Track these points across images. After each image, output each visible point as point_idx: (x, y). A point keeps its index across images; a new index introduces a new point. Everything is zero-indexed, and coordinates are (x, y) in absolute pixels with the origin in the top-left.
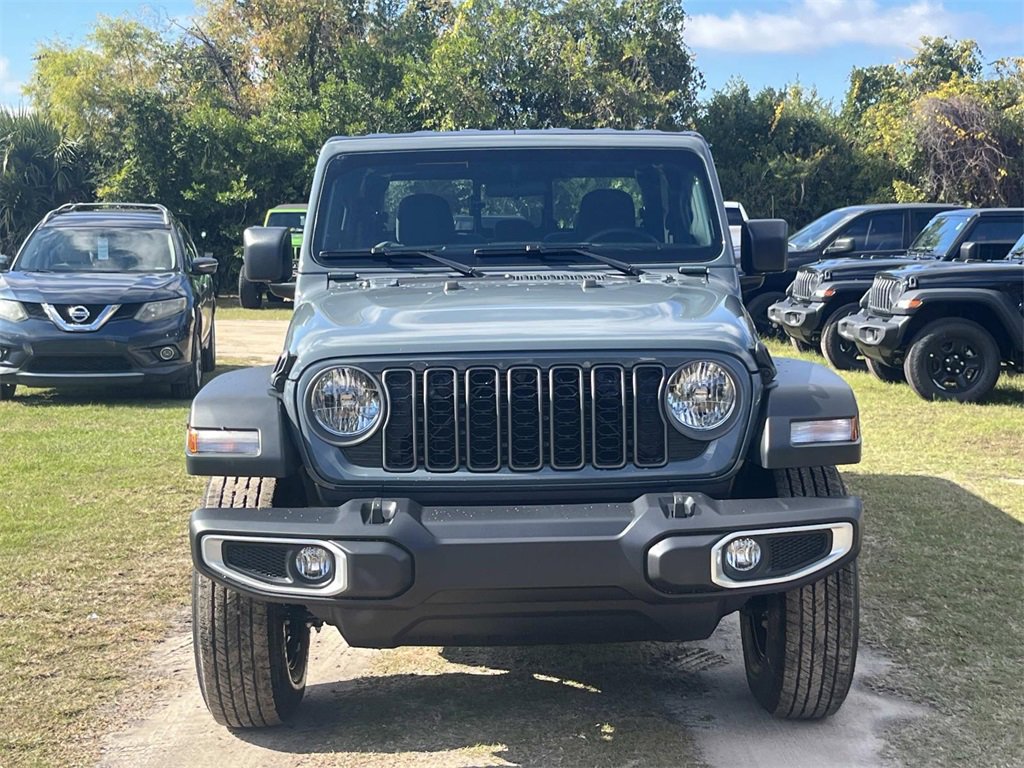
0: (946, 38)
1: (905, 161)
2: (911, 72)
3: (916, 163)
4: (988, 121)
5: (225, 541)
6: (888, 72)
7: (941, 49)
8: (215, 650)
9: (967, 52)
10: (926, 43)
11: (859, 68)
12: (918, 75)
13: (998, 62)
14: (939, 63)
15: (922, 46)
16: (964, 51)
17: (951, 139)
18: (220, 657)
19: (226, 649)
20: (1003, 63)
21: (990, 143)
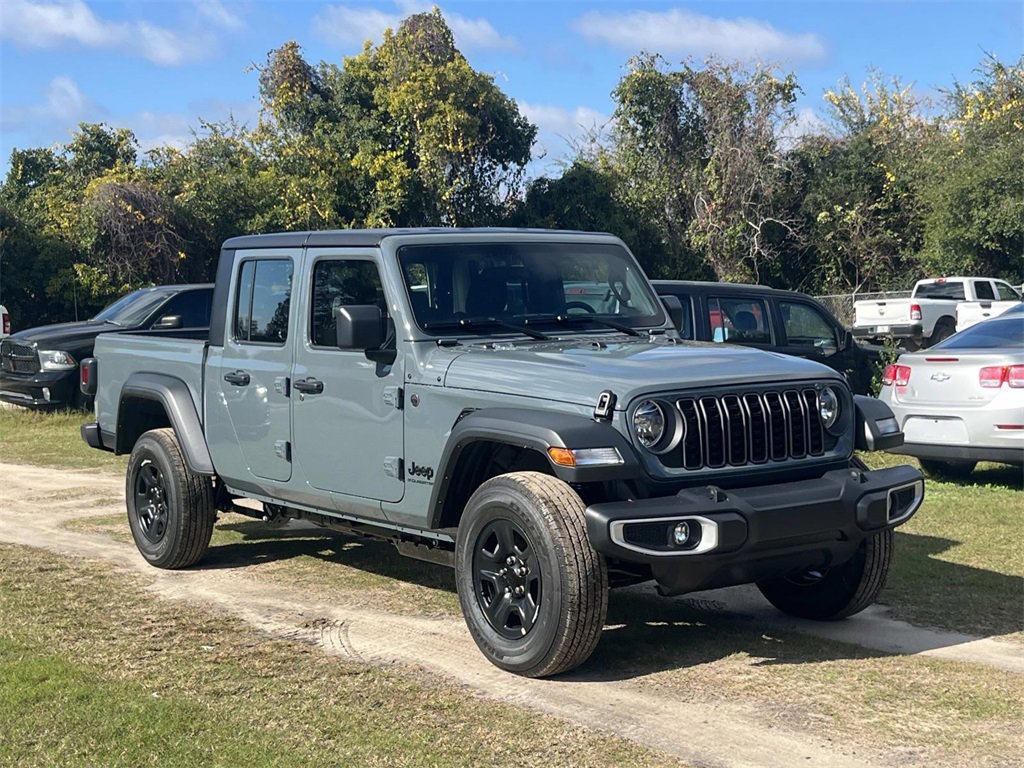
0: (102, 125)
1: (87, 243)
2: (71, 157)
3: (97, 246)
4: (163, 206)
5: (626, 525)
6: (48, 156)
7: (100, 136)
8: (580, 610)
9: (124, 141)
10: (84, 129)
11: (20, 151)
12: (81, 160)
13: (154, 151)
14: (98, 149)
15: (81, 132)
16: (121, 139)
17: (130, 223)
18: (583, 615)
19: (587, 609)
20: (158, 153)
21: (167, 227)
